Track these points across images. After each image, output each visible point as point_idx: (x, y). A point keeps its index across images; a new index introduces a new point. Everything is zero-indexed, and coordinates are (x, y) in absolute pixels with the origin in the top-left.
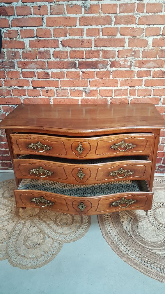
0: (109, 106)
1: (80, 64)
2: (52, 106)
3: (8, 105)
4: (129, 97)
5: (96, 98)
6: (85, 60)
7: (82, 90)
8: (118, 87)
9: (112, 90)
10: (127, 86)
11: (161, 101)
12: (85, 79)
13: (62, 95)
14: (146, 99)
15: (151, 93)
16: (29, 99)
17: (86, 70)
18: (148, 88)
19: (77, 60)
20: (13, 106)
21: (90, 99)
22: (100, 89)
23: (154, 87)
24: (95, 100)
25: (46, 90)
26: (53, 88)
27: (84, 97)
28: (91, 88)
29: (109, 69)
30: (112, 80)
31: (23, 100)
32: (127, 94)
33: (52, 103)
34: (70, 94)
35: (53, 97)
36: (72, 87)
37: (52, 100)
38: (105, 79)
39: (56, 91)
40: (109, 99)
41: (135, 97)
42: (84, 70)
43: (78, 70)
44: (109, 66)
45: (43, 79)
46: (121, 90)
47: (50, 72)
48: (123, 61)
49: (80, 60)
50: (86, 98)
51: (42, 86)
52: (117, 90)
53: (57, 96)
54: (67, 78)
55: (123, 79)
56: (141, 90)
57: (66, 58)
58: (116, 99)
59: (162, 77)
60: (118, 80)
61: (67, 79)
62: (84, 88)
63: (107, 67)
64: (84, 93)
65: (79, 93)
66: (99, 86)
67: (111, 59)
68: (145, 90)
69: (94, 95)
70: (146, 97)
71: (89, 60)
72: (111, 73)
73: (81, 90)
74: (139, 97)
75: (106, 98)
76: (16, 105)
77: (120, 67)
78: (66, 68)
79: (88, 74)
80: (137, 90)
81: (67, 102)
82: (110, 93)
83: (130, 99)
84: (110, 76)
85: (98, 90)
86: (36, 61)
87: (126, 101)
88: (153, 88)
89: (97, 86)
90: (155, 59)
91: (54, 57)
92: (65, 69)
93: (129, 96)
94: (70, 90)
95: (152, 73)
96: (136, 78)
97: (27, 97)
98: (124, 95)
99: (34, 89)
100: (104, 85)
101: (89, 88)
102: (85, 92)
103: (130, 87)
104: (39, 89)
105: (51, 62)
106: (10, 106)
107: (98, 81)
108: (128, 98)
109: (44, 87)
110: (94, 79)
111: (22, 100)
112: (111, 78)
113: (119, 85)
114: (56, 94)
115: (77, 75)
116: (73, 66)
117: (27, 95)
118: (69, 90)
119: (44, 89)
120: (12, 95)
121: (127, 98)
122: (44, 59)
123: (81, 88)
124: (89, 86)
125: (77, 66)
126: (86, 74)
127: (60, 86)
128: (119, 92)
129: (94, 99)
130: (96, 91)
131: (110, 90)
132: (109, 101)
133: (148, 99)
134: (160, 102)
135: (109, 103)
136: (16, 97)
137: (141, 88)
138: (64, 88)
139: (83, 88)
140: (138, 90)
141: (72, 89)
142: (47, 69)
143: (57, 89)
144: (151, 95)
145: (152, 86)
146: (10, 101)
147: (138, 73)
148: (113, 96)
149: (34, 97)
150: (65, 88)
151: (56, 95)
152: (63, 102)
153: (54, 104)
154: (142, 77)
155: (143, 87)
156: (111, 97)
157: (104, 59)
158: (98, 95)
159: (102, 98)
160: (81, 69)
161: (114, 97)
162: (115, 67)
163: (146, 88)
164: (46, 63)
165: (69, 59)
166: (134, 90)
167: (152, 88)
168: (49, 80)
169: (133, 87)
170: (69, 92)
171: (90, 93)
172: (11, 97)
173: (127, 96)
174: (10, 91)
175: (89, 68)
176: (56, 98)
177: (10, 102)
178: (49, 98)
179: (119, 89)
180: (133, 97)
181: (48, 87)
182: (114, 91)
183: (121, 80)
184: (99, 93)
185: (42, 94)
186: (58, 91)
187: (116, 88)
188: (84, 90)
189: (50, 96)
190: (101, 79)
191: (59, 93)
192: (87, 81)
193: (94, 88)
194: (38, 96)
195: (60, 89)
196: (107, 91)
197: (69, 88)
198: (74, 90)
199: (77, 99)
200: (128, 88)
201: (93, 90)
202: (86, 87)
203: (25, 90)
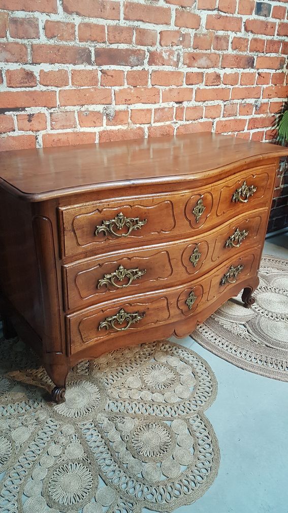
0: (146, 142)
1: (98, 53)
2: (41, 152)
5: (124, 127)
6: (108, 46)
7: (101, 112)
8: (159, 104)
10: (172, 102)
11: (213, 127)
12: (107, 87)
13: (63, 126)
14: (196, 126)
15: (202, 114)
17: (109, 69)
18: (199, 104)
19: (93, 44)
21: (116, 130)
22: (132, 109)
23: (207, 102)
24: (124, 133)
25: (28, 115)
26: (44, 110)
27: (105, 127)
28: (118, 108)
29: (146, 67)
30: (151, 89)
32: (172, 117)
33: (40, 146)
34: (78, 122)
35: (43, 132)
36: (82, 105)
37: (40, 139)
38: (140, 88)
39: (51, 116)
40: (146, 128)
41: (182, 123)
42: (105, 67)
43: (95, 67)
44: (146, 61)
45: (20, 87)
46: (164, 108)
47: (36, 70)
48: (168, 53)
49: (98, 47)
50: (109, 128)
51: (19, 106)
52: (159, 109)
53: (52, 129)
54: (73, 85)
55: (167, 88)
56: (191, 108)
57: (71, 40)
58: (156, 128)
60: (160, 90)
61: (74, 88)
62: (105, 106)
63: (142, 64)
64: (105, 117)
66: (131, 102)
67: (149, 47)
68: (195, 108)
69: (122, 122)
70: (196, 122)
71: (114, 46)
72: (150, 76)
73: (99, 112)
74: (188, 123)
75: (142, 126)
77: (163, 65)
78: (70, 61)
79: (112, 76)
80: (185, 109)
81: (72, 141)
82: (148, 115)
83: (176, 125)
84: (147, 82)
85: (129, 110)
86: (4, 44)
88: (205, 104)
89: (127, 102)
90: (208, 52)
91: (46, 36)
92: (68, 65)
93: (175, 120)
94: (78, 112)
95: (204, 77)
96: (185, 85)
98: (168, 119)
100: (139, 100)
101: (115, 107)
102: (107, 115)
104: (11, 112)
105: (40, 47)
107: (129, 90)
108: (173, 125)
109: (23, 109)
110: (122, 88)
112: (150, 85)
113: (161, 101)
114: (49, 124)
115: (93, 81)
116: (84, 57)
119: (23, 113)
122: (23, 38)
123: (100, 108)
124: (114, 103)
125: (93, 58)
126: (108, 75)
127: (58, 103)
128: (161, 113)
129: (123, 130)
130: (126, 112)
131: (148, 110)
132: (146, 132)
133: (199, 125)
134: (212, 130)
135: (146, 137)
137: (191, 104)
138: (66, 108)
139: (103, 106)
140: (187, 108)
141: (83, 109)
142: (30, 64)
143: (52, 110)
144: (202, 118)
145: (204, 101)
147: (188, 76)
148: (152, 121)
150: (69, 108)
151: (49, 127)
152: (64, 143)
154: (192, 84)
155: (193, 103)
156: (148, 125)
157: (139, 47)
158: (129, 121)
159: (135, 127)
160: (100, 65)
161: (153, 125)
162: (156, 64)
163: (197, 104)
164: (29, 50)
165: (77, 41)
166: (181, 108)
167: (203, 104)
168: (35, 91)
170: (77, 117)
171: (115, 118)
173: (172, 122)
175: (113, 64)
176: (49, 134)
178: (34, 134)
179: (161, 107)
180: (180, 123)
181: (32, 108)
182: (153, 110)
183: (163, 90)
184: (131, 116)
185: (18, 126)
186: (53, 115)
187: (157, 106)
188: (105, 111)
189: (36, 129)
190: (134, 87)
191: (56, 120)
192: (110, 90)
193: (122, 107)
194: (9, 132)
195: (59, 111)
196: (143, 113)
197: (77, 108)
198: (85, 111)
199: (91, 133)
201: (120, 111)
202: (108, 106)
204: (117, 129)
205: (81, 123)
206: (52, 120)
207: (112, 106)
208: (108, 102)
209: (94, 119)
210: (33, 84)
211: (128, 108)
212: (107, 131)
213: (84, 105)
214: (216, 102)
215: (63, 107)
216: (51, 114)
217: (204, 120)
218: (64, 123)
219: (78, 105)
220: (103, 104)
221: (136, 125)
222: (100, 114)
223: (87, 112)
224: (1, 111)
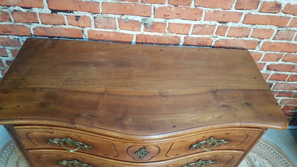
0: (180, 47)
3: (7, 35)
4: (215, 37)
5: (161, 35)
7: (140, 21)
8: (200, 21)
9: (189, 25)
10: (215, 21)
11: (259, 45)
12: (148, 4)
13: (105, 27)
14: (239, 42)
15: (249, 34)
16: (44, 28)
18: (247, 26)
20: (17, 37)
21: (152, 35)
22: (170, 22)
23: (256, 25)
24: (159, 38)
25: (76, 16)
26: (88, 15)
27: (142, 31)
28: (156, 20)
30: (194, 9)
31: (34, 29)
32: (213, 32)
33: (86, 36)
34: (118, 26)
35: (89, 29)
36: (123, 15)
37: (86, 32)
38: (181, 7)
39: (94, 19)
40: (182, 37)
41: (223, 38)
46: (204, 25)
50: (146, 33)
51: (68, 10)
52: (199, 25)
53: (96, 27)
55: (212, 10)
56: (235, 28)
58: (192, 39)
59: (272, 12)
60: (203, 11)
62: (144, 18)
64: (143, 26)
65: (135, 25)
66: (170, 17)
68: (241, 28)
69: (158, 31)
70: (240, 39)
73: (138, 21)
75: (178, 35)
76: (21, 36)
80: (229, 28)
81: (113, 37)
82: (187, 28)
83: (215, 39)
84: (190, 3)
85: (167, 23)
87: (209, 42)
88: (254, 27)
89: (166, 17)
93: (215, 35)
94: (118, 19)
95: (260, 4)
96: (233, 10)
97: (40, 25)
98: (208, 34)
99: (52, 13)
100: (179, 16)
101: (152, 19)
102: (145, 24)
103: (220, 22)
104: (62, 13)
106: (11, 37)
107: (169, 9)
108: (213, 39)
109: (72, 12)
110: (162, 6)
111: (32, 30)
112: (192, 6)
113: (203, 19)
114: (93, 24)
117: (40, 22)
118: (117, 19)
119: (71, 14)
120: (13, 20)
121: (211, 38)
123: (139, 19)
124: (153, 16)
127: (101, 11)
128: (201, 28)
129: (159, 36)
130: (164, 24)
131: (186, 25)
132: (182, 40)
133: (242, 42)
134: (257, 47)
135: (181, 44)
136: (20, 24)
137: (236, 25)
138: (108, 15)
139: (142, 18)
140: (231, 28)
141: (123, 17)
143: (96, 15)
144: (247, 37)
145: (253, 25)
146: (9, 29)
148: (190, 33)
149: (54, 26)
150: (110, 15)
151: (93, 26)
152: (105, 37)
153: (90, 39)
154: (243, 9)
155: (240, 24)
156: (185, 36)
158: (166, 30)
159: (171, 35)
161: (190, 36)
163: (245, 25)
166: (225, 27)
167: (252, 27)
168: (81, 1)
169: (225, 23)
170: (117, 22)
171: (154, 27)
172: (10, 23)
173: (212, 36)
174: (7, 14)
176: (93, 31)
177: (10, 32)
178: (81, 29)
179: (201, 24)
180: (220, 37)
181: (79, 12)
182: (192, 26)
183: (207, 11)
184: (169, 27)
185: (68, 22)
186: (97, 18)
187: (197, 23)
188: (143, 21)
189: (82, 26)
190: (175, 6)
191: (99, 22)
192: (150, 7)
193: (160, 20)
194: (61, 25)
195: (102, 17)
196: (182, 26)
197: (118, 16)
198: (125, 19)
200: (216, 24)
201: (158, 23)
202: (146, 18)
203: (35, 14)
205: (121, 27)
206: (95, 22)
207: (150, 18)
208: (148, 16)
209: (133, 25)
211: (166, 21)
212: (144, 35)
213: (124, 15)
214: (268, 27)
215: (106, 14)
217: (249, 38)
218: (106, 25)
219: (118, 14)
220: (142, 16)
221: (172, 34)
222: (139, 22)
223: (126, 20)
224: (54, 11)
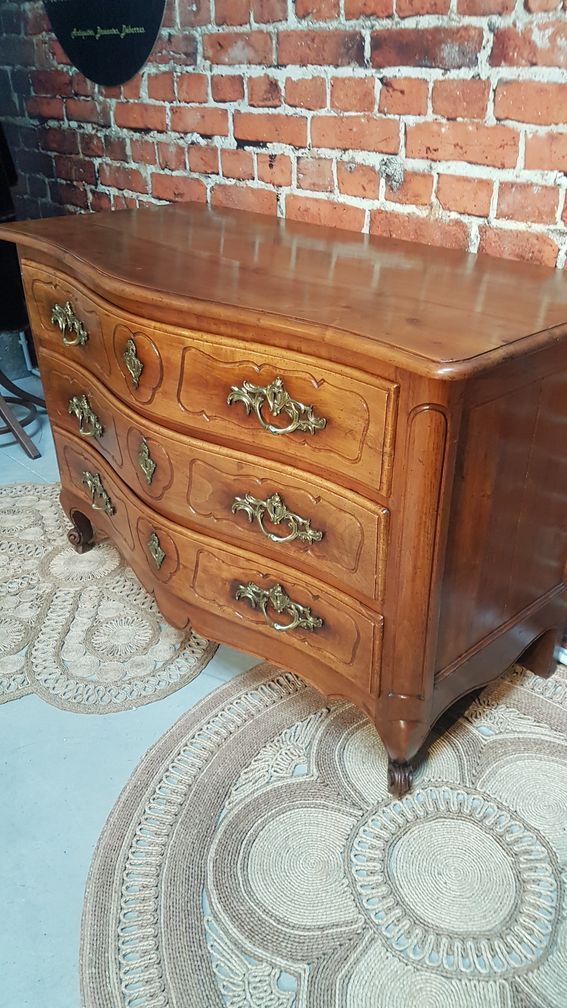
0: (471, 262)
1: (378, 41)
2: (283, 224)
4: (562, 233)
5: (422, 213)
6: (398, 23)
7: (378, 168)
8: (516, 172)
9: (487, 184)
10: (556, 171)
12: (391, 116)
13: (314, 185)
16: (225, 187)
17: (398, 75)
19: (368, 23)
21: (403, 215)
22: (441, 172)
24: (420, 225)
25: (270, 156)
26: (288, 150)
27: (381, 202)
28: (410, 165)
29: (484, 70)
30: (494, 128)
31: (212, 189)
32: (553, 213)
33: (282, 213)
34: (336, 184)
35: (287, 190)
36: (345, 150)
37: (282, 201)
38: (465, 124)
39: (297, 162)
40: (474, 224)
42: (389, 72)
43: (371, 72)
44: (484, 55)
45: (263, 107)
46: (527, 186)
47: (280, 75)
48: (549, 32)
49: (377, 27)
50: (390, 206)
51: (260, 140)
52: (513, 185)
53: (299, 186)
54: (332, 107)
55: (543, 131)
57: (331, 18)
58: (501, 234)
60: (519, 135)
61: (333, 114)
62: (386, 157)
63: (474, 62)
64: (383, 181)
65: (369, 180)
66: (440, 154)
67: (495, 19)
69: (416, 199)
71: (409, 24)
72: (491, 94)
73: (372, 169)
75: (465, 219)
77: (533, 64)
78: (330, 60)
79: (402, 92)
81: (326, 218)
82: (482, 195)
83: (565, 242)
84: (484, 109)
85: (433, 173)
86: (247, 34)
87: (548, 253)
89: (431, 154)
91: (296, 14)
92: (326, 68)
93: (561, 225)
94: (337, 162)
97: (220, 178)
98: (540, 219)
99: (237, 148)
100: (461, 152)
101: (404, 163)
102: (388, 177)
104: (251, 148)
105: (288, 35)
107: (435, 127)
108: (556, 240)
109: (265, 146)
110: (421, 120)
111: (208, 191)
112: (490, 120)
113: (520, 162)
114: (294, 176)
115: (365, 101)
116: (353, 52)
117: (221, 174)
118: (334, 161)
119: (263, 150)
120: (188, 167)
121: (551, 236)
122: (269, 22)
123: (374, 160)
124: (402, 152)
125: (367, 53)
126: (394, 90)
127: (309, 141)
128: (519, 197)
129: (418, 217)
130: (426, 176)
131: (481, 181)
132: (473, 237)
135: (473, 250)
136: (195, 175)
138: (320, 151)
139: (381, 157)
141: (346, 158)
142: (275, 67)
143: (299, 153)
148: (493, 214)
149: (238, 183)
150: (325, 152)
151: (295, 182)
152: (313, 217)
153: (289, 220)
156: (481, 221)
157: (468, 20)
158: (433, 198)
159: (446, 216)
160: (378, 66)
161: (495, 223)
162: (511, 63)
164: (274, 42)
165: (342, 19)
168: (279, 115)
170: (335, 172)
171: (404, 187)
172: (184, 174)
173: (552, 227)
174: (183, 151)
175: (404, 65)
176: (294, 196)
177: (182, 195)
178: (275, 190)
179: (519, 180)
181: (274, 144)
182: (497, 185)
183: (530, 136)
184: (439, 189)
185: (258, 173)
186: (302, 161)
187: (507, 175)
188: (384, 168)
189: (278, 183)
190: (448, 119)
191: (304, 172)
192: (397, 123)
193: (420, 165)
194: (248, 179)
195: (309, 156)
196: (469, 187)
197: (335, 154)
198: (349, 162)
199: (357, 209)
200: (558, 182)
201: (415, 174)
202: (390, 157)
203: (215, 149)
204: (406, 212)
205: (341, 185)
206: (299, 171)
207: (397, 157)
208: (392, 150)
209: (364, 181)
210: (276, 102)
211: (431, 168)
212: (386, 212)
213: (347, 149)
215: (316, 150)
216: (298, 158)
218: (315, 180)
219: (337, 148)
220: (382, 152)
221: (447, 212)
222: (374, 171)
223: (351, 165)
224: (241, 143)
